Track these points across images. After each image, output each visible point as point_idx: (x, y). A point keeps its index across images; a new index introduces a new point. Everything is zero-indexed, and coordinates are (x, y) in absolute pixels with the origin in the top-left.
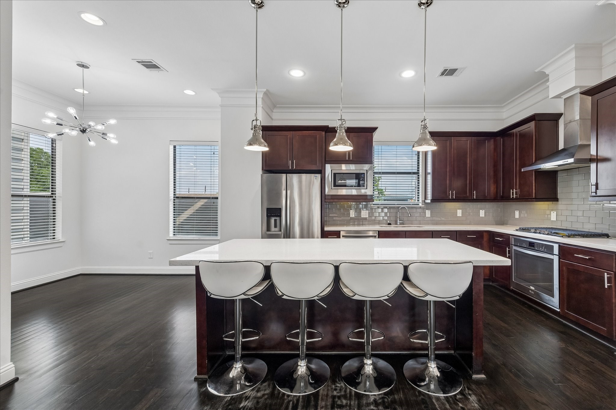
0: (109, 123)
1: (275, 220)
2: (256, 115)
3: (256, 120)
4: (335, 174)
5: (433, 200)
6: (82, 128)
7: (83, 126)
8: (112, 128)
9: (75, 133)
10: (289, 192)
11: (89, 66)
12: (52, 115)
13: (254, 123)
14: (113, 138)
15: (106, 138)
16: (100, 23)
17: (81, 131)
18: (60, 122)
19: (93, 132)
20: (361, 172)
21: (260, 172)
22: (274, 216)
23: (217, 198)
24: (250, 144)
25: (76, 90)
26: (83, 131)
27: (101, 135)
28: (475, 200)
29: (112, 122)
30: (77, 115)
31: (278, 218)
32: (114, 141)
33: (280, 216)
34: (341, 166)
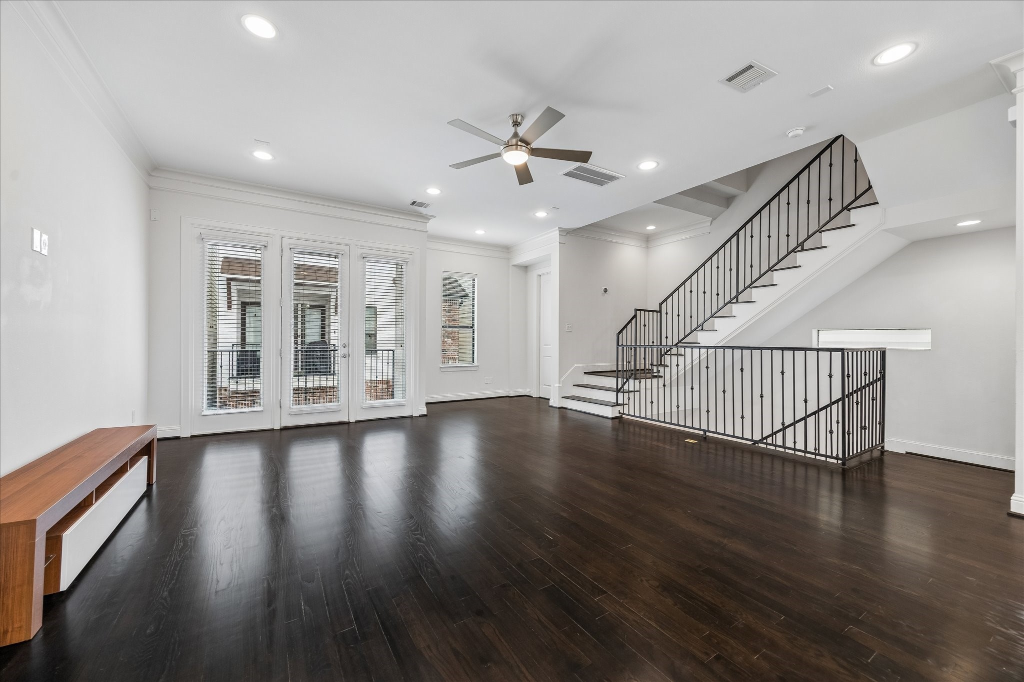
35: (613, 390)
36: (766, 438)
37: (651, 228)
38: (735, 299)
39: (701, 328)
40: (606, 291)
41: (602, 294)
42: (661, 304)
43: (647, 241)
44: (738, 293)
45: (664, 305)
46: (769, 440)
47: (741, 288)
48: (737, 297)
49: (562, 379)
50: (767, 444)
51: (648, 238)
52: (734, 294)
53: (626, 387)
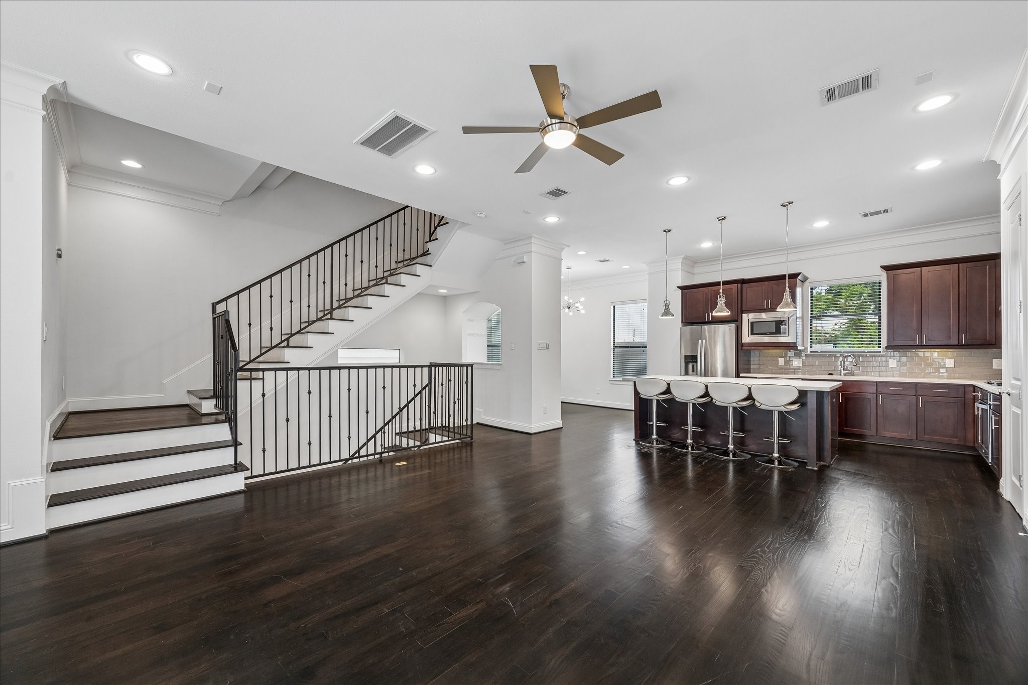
0: (580, 300)
1: (693, 366)
2: (666, 297)
3: (667, 300)
4: (752, 323)
5: (888, 347)
7: (569, 305)
8: (581, 304)
10: (704, 341)
11: (571, 268)
13: (665, 302)
15: (579, 310)
16: (585, 253)
17: (568, 307)
20: (782, 319)
21: (680, 324)
22: (691, 362)
23: (646, 347)
24: (663, 316)
27: (576, 308)
28: (964, 345)
29: (582, 299)
31: (695, 364)
32: (583, 312)
33: (696, 362)
34: (761, 314)
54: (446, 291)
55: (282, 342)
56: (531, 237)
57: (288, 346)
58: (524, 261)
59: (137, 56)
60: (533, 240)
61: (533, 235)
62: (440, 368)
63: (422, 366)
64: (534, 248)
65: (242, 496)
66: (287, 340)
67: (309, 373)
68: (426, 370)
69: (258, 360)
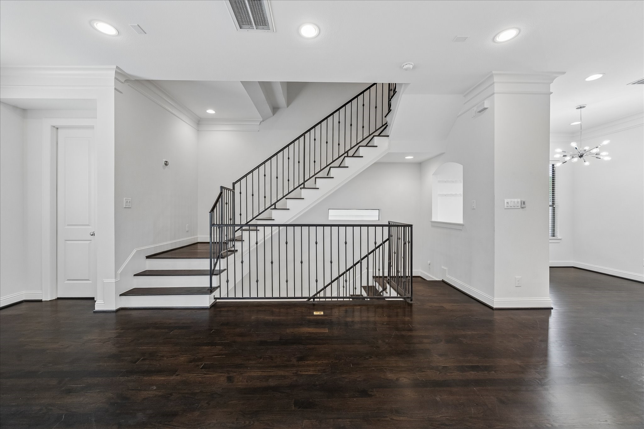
0: (602, 144)
6: (580, 154)
7: (581, 152)
8: (604, 148)
9: (576, 160)
11: (585, 106)
12: (559, 150)
14: (606, 156)
15: (600, 157)
17: (579, 157)
18: (565, 154)
19: (588, 155)
25: (571, 124)
26: (581, 156)
27: (595, 155)
29: (606, 142)
30: (578, 146)
32: (607, 159)
35: (206, 273)
36: (319, 292)
37: (211, 111)
38: (303, 186)
39: (274, 206)
40: (166, 164)
41: (163, 166)
42: (234, 184)
43: (198, 124)
44: (305, 181)
45: (237, 186)
46: (322, 294)
47: (307, 177)
48: (303, 183)
49: (119, 272)
50: (320, 298)
51: (199, 121)
52: (302, 181)
53: (217, 268)
54: (412, 157)
55: (272, 206)
56: (491, 76)
57: (275, 208)
58: (486, 107)
59: (97, 24)
60: (496, 79)
61: (494, 72)
62: (400, 227)
63: (383, 226)
64: (497, 88)
65: (207, 311)
66: (275, 204)
67: (294, 228)
68: (386, 229)
69: (256, 218)
